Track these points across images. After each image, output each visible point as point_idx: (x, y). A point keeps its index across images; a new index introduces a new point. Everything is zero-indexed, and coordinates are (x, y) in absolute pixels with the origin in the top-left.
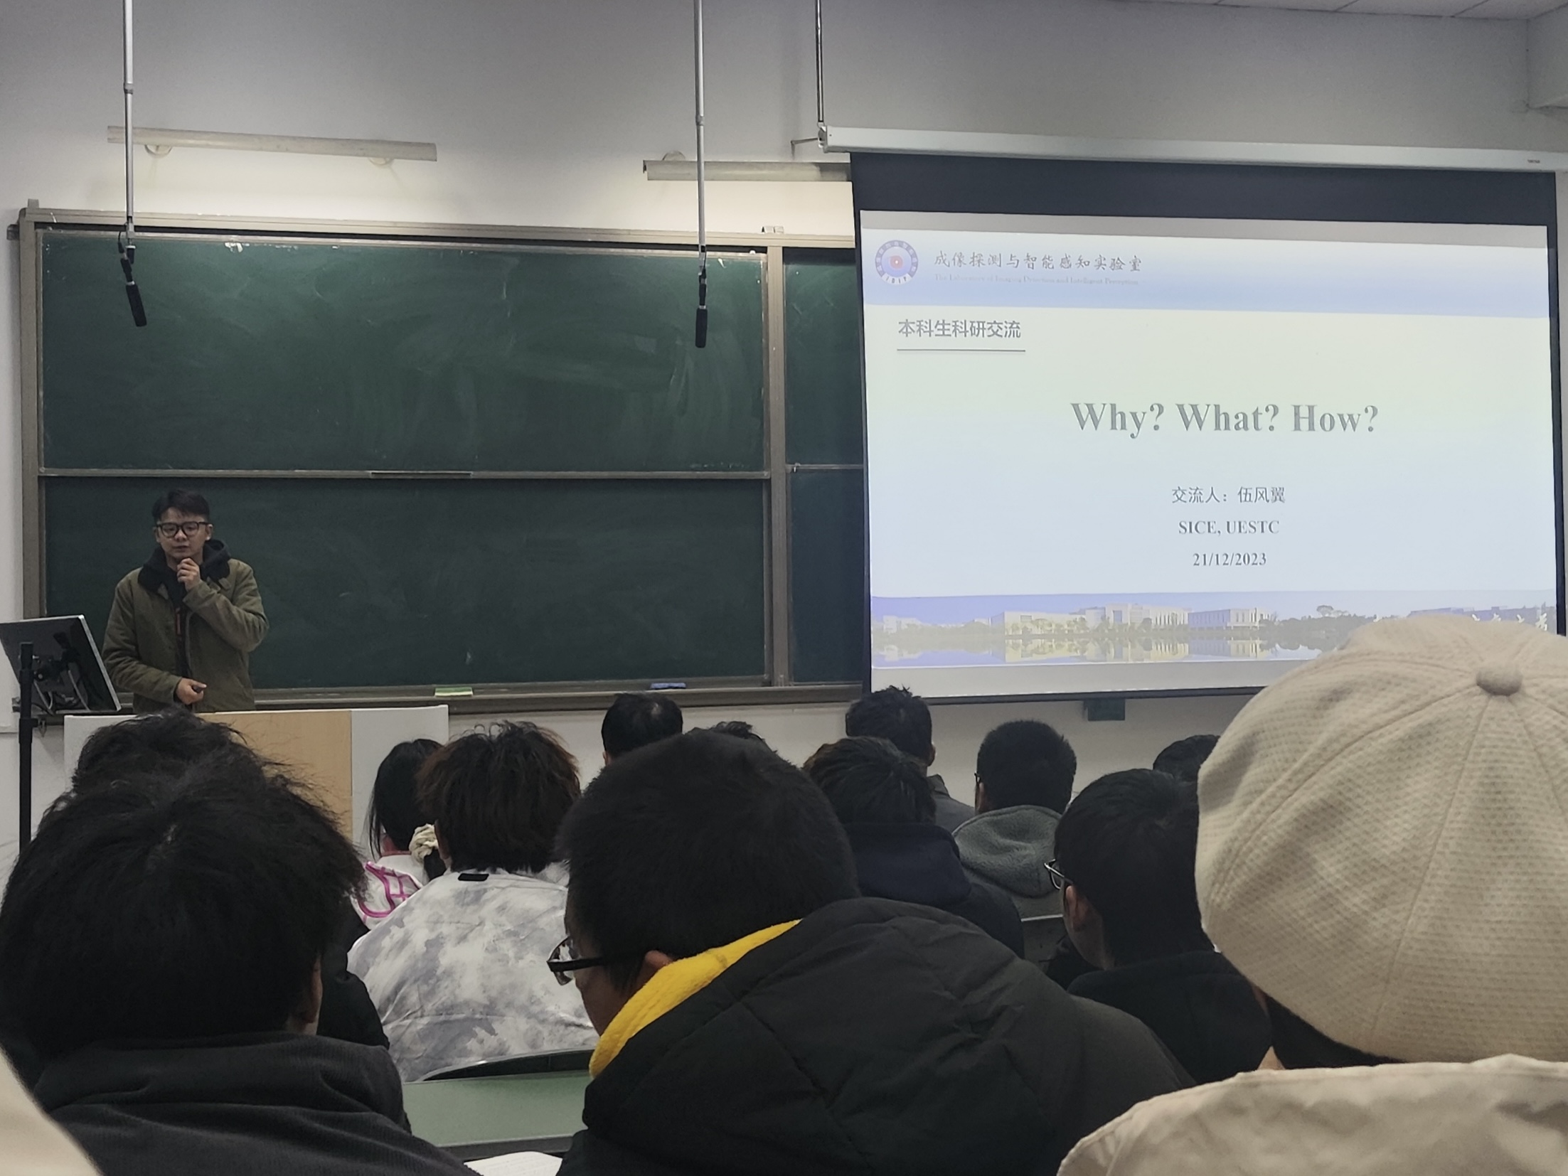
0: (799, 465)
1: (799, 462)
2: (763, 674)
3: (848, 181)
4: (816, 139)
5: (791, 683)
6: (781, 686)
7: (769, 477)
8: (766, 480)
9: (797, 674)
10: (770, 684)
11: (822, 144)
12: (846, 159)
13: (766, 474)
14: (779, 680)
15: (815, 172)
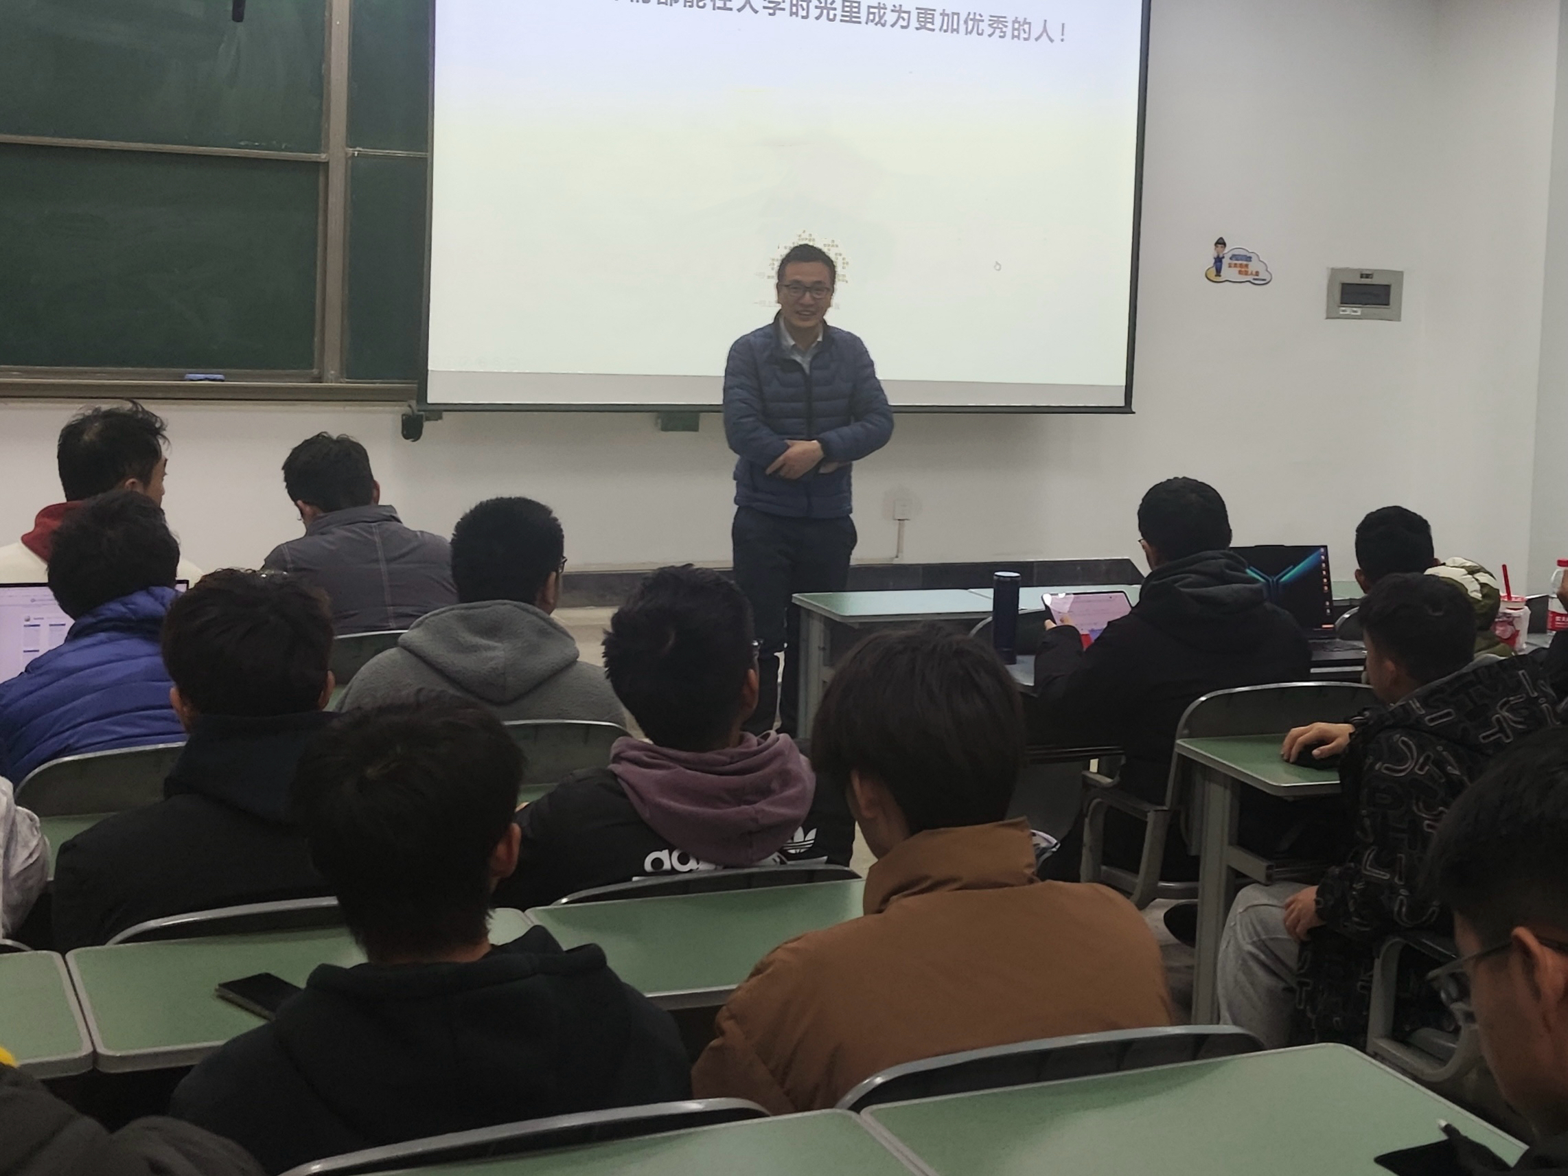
0: (361, 149)
1: (360, 146)
2: (313, 368)
5: (342, 380)
6: (331, 382)
7: (326, 161)
8: (324, 163)
9: (350, 371)
10: (319, 379)
13: (323, 157)
14: (330, 377)
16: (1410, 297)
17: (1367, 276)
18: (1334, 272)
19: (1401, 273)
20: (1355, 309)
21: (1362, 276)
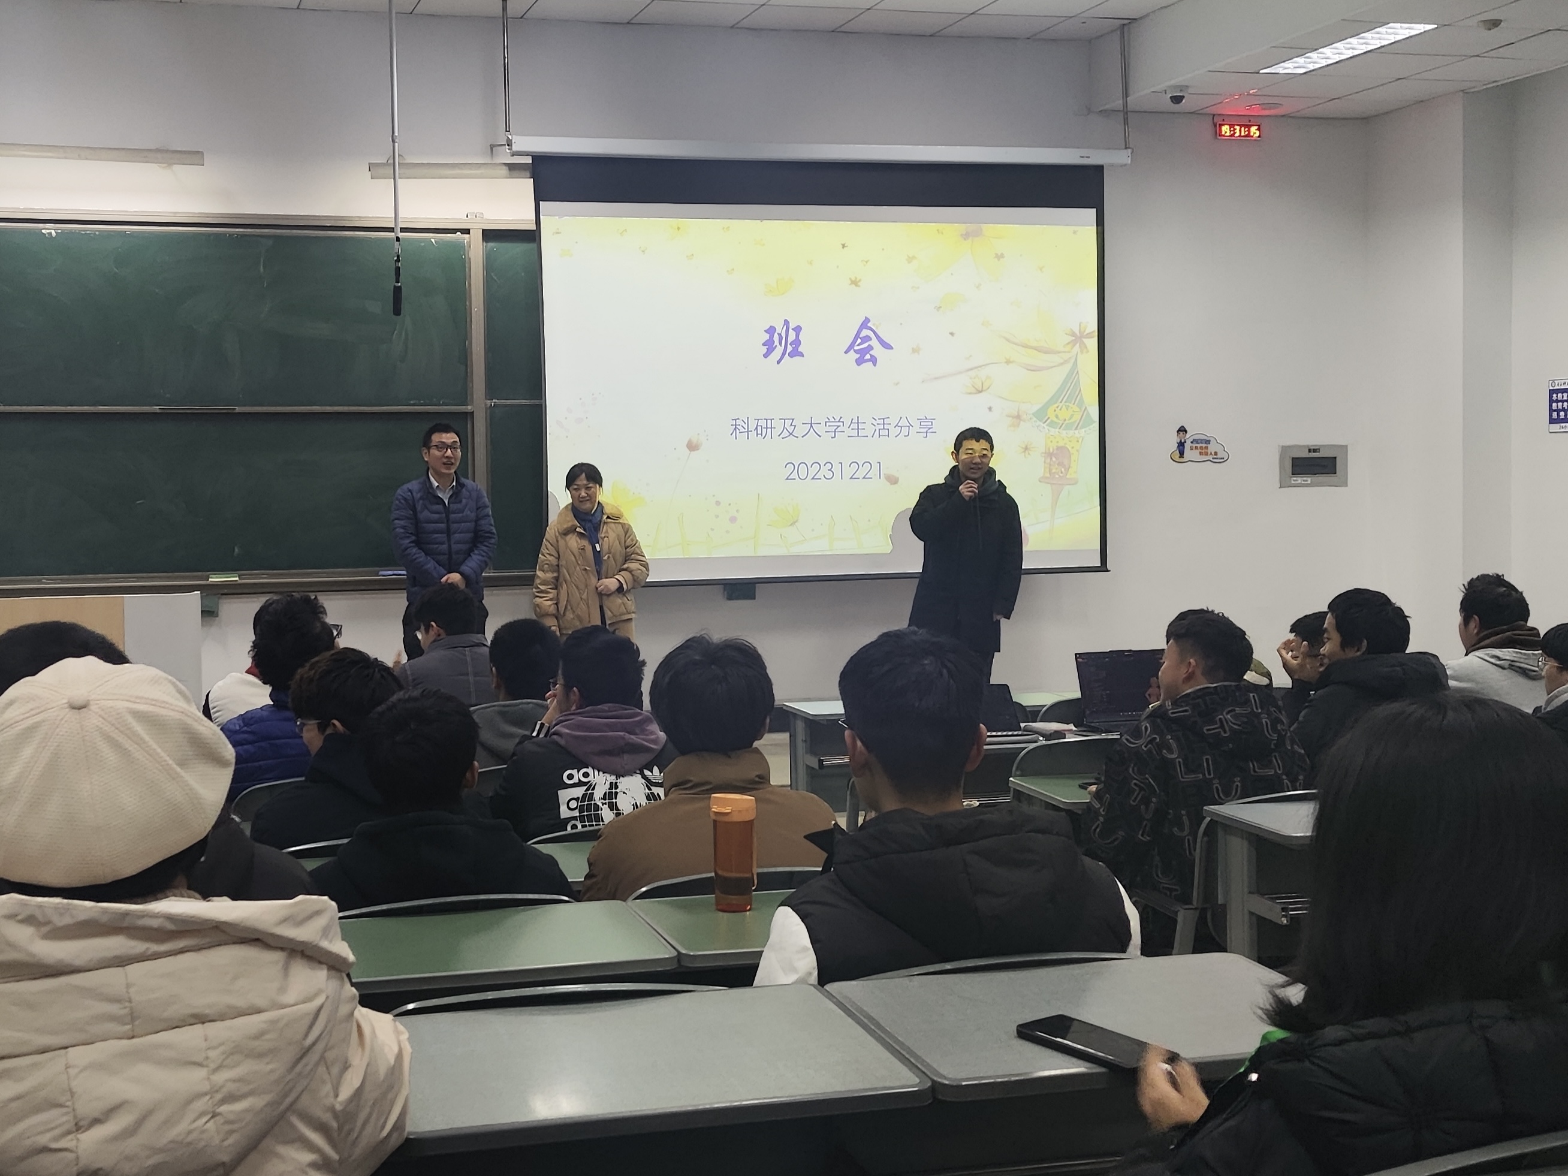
0: (497, 401)
1: (495, 399)
3: (531, 178)
4: (505, 145)
8: (471, 412)
11: (509, 149)
12: (529, 160)
13: (469, 408)
15: (505, 171)
16: (1355, 466)
17: (1315, 451)
18: (1284, 449)
19: (1347, 446)
20: (1305, 479)
21: (1310, 451)
